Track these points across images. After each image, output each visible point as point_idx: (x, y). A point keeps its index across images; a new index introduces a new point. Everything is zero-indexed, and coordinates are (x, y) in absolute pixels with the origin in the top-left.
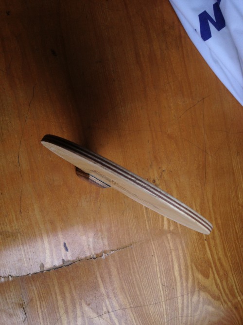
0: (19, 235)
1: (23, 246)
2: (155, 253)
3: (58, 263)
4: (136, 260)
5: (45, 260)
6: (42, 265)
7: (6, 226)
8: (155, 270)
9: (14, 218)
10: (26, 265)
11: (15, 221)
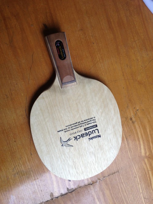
0: (32, 173)
1: (36, 182)
2: (137, 175)
3: (64, 191)
4: (123, 181)
5: (53, 190)
6: (52, 195)
7: (21, 166)
8: (138, 187)
9: (27, 160)
10: (39, 195)
11: (28, 162)
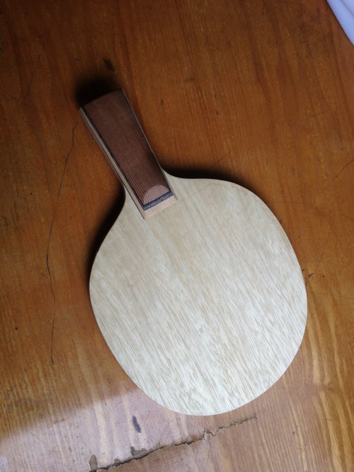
0: (50, 405)
1: (58, 427)
2: (299, 428)
3: (122, 454)
4: (264, 441)
5: (98, 450)
6: (94, 460)
7: (26, 388)
8: (299, 457)
9: (41, 374)
10: (64, 460)
11: (42, 379)
